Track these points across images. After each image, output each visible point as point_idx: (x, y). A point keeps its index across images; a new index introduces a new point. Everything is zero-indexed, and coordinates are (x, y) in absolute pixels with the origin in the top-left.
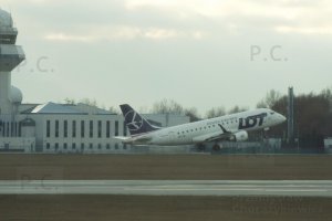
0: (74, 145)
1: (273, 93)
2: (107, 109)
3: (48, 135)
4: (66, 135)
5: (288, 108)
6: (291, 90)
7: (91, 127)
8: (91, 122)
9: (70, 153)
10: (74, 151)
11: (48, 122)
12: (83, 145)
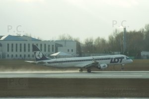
0: (21, 56)
1: (116, 31)
2: (37, 38)
3: (8, 51)
4: (17, 51)
5: (123, 37)
6: (125, 29)
7: (29, 47)
8: (29, 44)
9: (19, 59)
10: (21, 58)
11: (8, 45)
12: (25, 56)
